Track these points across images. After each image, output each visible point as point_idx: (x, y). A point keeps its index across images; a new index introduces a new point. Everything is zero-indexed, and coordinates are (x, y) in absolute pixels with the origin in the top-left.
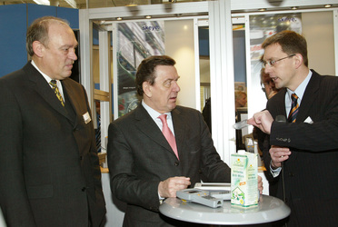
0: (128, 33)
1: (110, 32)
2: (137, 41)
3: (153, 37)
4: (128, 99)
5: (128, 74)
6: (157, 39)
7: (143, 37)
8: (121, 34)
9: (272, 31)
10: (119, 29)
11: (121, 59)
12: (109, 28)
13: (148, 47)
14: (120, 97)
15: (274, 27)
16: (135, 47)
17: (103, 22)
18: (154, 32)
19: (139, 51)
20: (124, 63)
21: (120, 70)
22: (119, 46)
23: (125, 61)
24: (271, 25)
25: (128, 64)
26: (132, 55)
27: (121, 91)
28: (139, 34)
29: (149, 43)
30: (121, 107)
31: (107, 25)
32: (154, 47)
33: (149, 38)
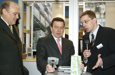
0: (38, 8)
1: (31, 7)
2: (41, 11)
3: (47, 9)
4: (37, 33)
5: (37, 23)
6: (49, 10)
7: (44, 9)
8: (35, 8)
9: (94, 9)
10: (34, 6)
11: (35, 17)
12: (30, 5)
13: (45, 13)
14: (34, 32)
15: (95, 7)
16: (40, 13)
17: (28, 3)
18: (48, 8)
19: (42, 15)
20: (36, 19)
21: (34, 22)
22: (34, 12)
23: (36, 18)
24: (93, 7)
25: (37, 19)
26: (39, 16)
27: (34, 30)
28: (42, 8)
29: (46, 12)
30: (34, 36)
31: (30, 4)
32: (48, 13)
33: (46, 10)
